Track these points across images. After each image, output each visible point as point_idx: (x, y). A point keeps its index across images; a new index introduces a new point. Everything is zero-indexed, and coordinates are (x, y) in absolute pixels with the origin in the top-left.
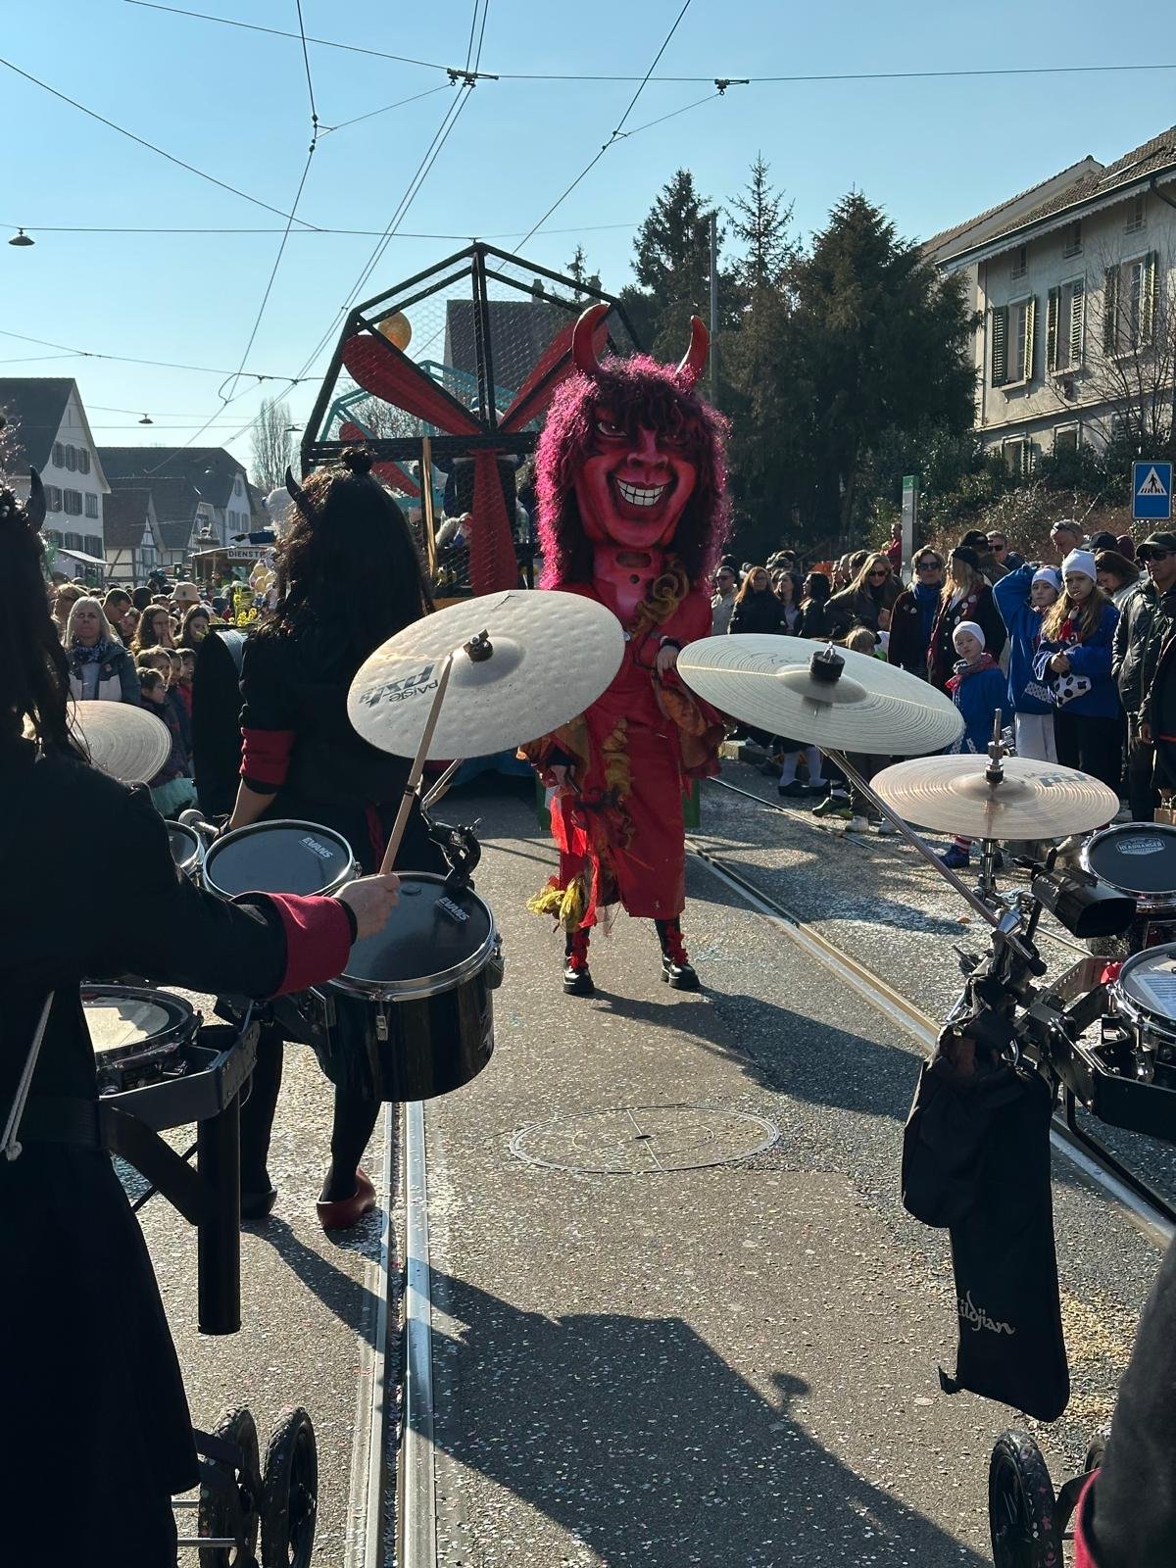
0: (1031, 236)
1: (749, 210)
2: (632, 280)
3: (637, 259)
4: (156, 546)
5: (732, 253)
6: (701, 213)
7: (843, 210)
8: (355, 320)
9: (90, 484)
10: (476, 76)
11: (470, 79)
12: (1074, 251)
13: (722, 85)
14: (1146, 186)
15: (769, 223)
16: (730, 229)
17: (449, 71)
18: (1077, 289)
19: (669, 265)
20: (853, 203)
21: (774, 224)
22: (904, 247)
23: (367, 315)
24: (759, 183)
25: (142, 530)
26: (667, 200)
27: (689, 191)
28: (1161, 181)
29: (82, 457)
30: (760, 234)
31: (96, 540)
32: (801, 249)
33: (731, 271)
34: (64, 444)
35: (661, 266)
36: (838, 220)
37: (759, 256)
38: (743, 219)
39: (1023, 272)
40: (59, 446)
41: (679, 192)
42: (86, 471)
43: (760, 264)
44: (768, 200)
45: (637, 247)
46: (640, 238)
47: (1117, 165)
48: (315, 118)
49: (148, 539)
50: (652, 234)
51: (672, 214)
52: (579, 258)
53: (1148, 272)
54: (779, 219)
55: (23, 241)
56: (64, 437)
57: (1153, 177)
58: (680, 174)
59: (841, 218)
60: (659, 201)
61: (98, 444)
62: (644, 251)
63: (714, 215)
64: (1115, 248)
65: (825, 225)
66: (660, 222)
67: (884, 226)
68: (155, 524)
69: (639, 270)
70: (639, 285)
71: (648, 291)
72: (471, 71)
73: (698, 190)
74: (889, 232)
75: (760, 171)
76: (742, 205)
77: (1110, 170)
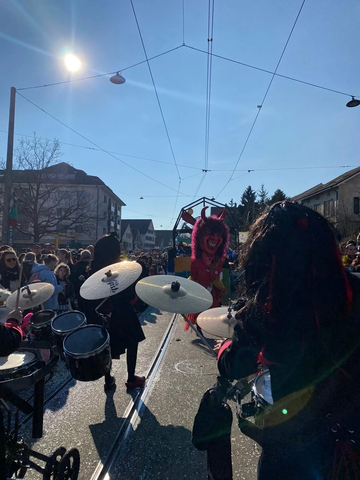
0: (310, 196)
1: (261, 192)
2: (241, 203)
3: (241, 200)
4: (163, 246)
5: (258, 199)
6: (253, 192)
7: (277, 192)
8: (183, 210)
9: (153, 236)
10: (207, 171)
11: (206, 171)
12: (318, 199)
13: (249, 171)
14: (330, 188)
15: (264, 194)
16: (258, 195)
17: (203, 170)
18: (319, 205)
19: (247, 201)
20: (278, 191)
21: (265, 194)
22: (287, 198)
23: (185, 209)
24: (262, 187)
25: (161, 243)
26: (247, 190)
27: (251, 189)
28: (333, 187)
29: (152, 231)
30: (263, 196)
31: (154, 245)
32: (270, 198)
33: (258, 202)
34: (150, 229)
35: (246, 201)
36: (275, 193)
37: (262, 199)
38: (260, 194)
39: (309, 202)
40: (149, 230)
41: (249, 189)
42: (153, 234)
43: (263, 201)
44: (264, 190)
45: (242, 198)
46: (242, 197)
47: (326, 184)
48: (180, 178)
49: (162, 245)
50: (244, 196)
51: (247, 192)
52: (232, 200)
53: (331, 202)
54: (266, 193)
55: (142, 198)
56: (150, 228)
57: (332, 186)
58: (249, 186)
59: (276, 193)
60: (245, 191)
61: (155, 230)
62: (243, 199)
63: (255, 193)
64: (325, 198)
65: (273, 194)
66: (245, 194)
67: (284, 195)
68: (163, 242)
69: (242, 202)
70: (242, 204)
71: (243, 205)
72: (206, 170)
73: (252, 189)
74: (285, 196)
75: (263, 186)
76: (259, 191)
77: (325, 185)
